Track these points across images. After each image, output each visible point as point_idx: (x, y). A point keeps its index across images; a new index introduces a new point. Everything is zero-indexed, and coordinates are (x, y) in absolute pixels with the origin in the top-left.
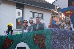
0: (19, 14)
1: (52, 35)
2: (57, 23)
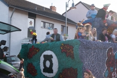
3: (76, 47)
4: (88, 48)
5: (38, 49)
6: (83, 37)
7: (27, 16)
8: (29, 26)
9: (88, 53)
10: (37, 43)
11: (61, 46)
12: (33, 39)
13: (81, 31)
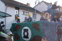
0: (17, 12)
1: (43, 24)
2: (44, 18)
3: (41, 25)
4: (47, 25)
5: (20, 26)
6: (44, 20)
7: (15, 9)
8: (16, 14)
9: (47, 28)
10: (20, 23)
11: (33, 24)
12: (18, 21)
13: (43, 16)
